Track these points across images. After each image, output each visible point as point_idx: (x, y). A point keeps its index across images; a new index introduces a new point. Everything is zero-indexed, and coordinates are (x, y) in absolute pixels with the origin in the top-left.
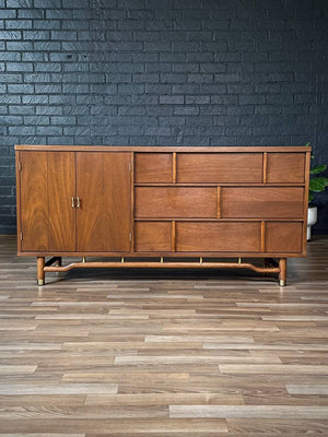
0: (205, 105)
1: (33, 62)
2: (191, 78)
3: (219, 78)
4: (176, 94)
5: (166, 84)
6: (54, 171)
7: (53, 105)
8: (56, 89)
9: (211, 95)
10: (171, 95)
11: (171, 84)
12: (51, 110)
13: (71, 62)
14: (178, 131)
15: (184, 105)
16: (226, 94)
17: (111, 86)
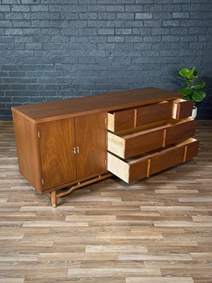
0: (128, 35)
1: (9, 5)
2: (119, 16)
3: (138, 16)
4: (109, 28)
5: (102, 20)
7: (26, 36)
8: (27, 24)
9: (132, 28)
10: (106, 28)
11: (106, 20)
13: (37, 4)
14: (110, 53)
15: (115, 35)
16: (143, 27)
17: (65, 22)
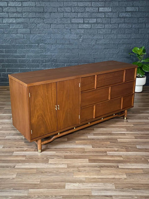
0: (94, 23)
1: (7, 1)
3: (101, 9)
4: (80, 18)
5: (74, 12)
6: (47, 94)
7: (18, 23)
8: (19, 15)
9: (97, 18)
10: (77, 18)
11: (77, 13)
12: (17, 27)
13: (27, 1)
14: (80, 36)
15: (84, 23)
16: (105, 17)
17: (47, 14)
